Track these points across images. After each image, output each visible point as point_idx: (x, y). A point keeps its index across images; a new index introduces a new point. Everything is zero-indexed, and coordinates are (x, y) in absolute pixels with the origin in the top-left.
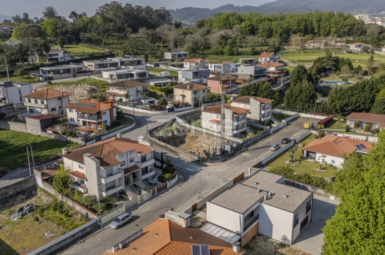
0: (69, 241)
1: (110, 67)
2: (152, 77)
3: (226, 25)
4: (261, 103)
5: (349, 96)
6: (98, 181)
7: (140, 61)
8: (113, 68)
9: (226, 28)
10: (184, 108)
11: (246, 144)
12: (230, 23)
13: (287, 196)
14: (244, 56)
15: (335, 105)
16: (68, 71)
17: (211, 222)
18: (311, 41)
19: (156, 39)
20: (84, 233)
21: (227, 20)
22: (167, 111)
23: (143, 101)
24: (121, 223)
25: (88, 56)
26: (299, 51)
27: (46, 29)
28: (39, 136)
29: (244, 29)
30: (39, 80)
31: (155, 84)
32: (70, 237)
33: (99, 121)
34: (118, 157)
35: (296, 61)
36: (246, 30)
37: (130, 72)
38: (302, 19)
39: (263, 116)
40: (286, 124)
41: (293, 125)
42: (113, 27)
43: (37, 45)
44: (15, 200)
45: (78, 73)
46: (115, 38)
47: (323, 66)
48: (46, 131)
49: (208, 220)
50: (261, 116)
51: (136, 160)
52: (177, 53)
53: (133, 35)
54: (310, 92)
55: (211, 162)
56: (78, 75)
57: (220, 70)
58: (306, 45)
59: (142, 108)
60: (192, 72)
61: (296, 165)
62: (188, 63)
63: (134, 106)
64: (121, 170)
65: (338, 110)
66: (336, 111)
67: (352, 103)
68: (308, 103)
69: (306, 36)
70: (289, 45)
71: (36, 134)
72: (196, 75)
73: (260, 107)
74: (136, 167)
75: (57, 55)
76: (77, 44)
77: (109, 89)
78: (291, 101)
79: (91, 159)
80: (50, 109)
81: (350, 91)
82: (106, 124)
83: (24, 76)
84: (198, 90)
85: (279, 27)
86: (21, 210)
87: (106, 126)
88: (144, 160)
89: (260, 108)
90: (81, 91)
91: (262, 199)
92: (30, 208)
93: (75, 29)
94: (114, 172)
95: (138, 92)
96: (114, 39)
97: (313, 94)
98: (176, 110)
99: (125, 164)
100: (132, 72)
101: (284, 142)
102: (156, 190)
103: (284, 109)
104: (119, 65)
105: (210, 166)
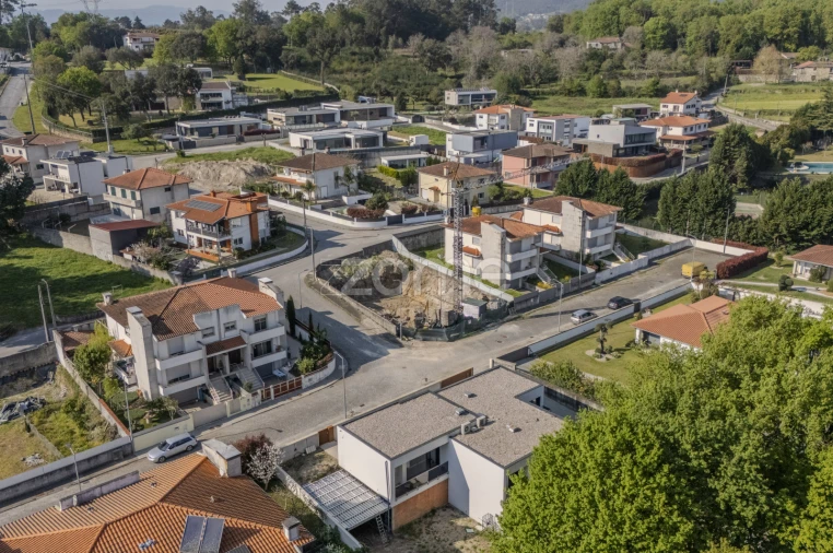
0: (58, 477)
1: (318, 122)
2: (390, 146)
3: (609, 25)
4: (586, 213)
5: (815, 205)
6: (148, 364)
7: (385, 109)
8: (321, 125)
9: (610, 34)
10: (425, 218)
11: (524, 306)
12: (618, 22)
13: (517, 430)
14: (630, 99)
15: (778, 225)
16: (229, 130)
17: (346, 469)
18: (809, 63)
19: (439, 60)
20: (93, 464)
21: (614, 14)
22: (386, 222)
23: (345, 199)
24: (168, 452)
25: (282, 98)
26: (771, 88)
27: (216, 41)
28: (110, 263)
29: (651, 36)
30: (167, 148)
31: (390, 162)
32: (61, 469)
33: (223, 239)
34: (196, 318)
35: (754, 112)
36: (654, 38)
37: (342, 136)
38: (795, 9)
39: (593, 243)
40: (646, 263)
41: (662, 266)
42: (357, 33)
43: (176, 76)
44: (12, 387)
45: (247, 134)
46: (356, 57)
47: (812, 127)
48: (121, 255)
49: (340, 464)
50: (586, 244)
51: (240, 326)
52: (471, 93)
53: (399, 52)
54: (716, 192)
55: (424, 340)
56: (246, 138)
57: (549, 131)
58: (796, 73)
59: (334, 215)
60: (470, 139)
61: (608, 359)
62: (485, 116)
63: (323, 209)
64: (200, 346)
65: (785, 236)
66: (781, 238)
67: (820, 221)
68: (712, 217)
69: (802, 50)
70: (750, 73)
71: (105, 259)
72: (482, 144)
73: (584, 222)
74: (239, 340)
75: (219, 95)
76: (275, 73)
77: (282, 172)
78: (673, 212)
79: (137, 319)
80: (147, 209)
81: (817, 191)
82: (238, 246)
83: (142, 139)
84: (468, 179)
85: (734, 30)
86: (11, 407)
87: (239, 249)
88: (261, 326)
89: (583, 226)
90: (234, 173)
91: (457, 431)
92: (30, 404)
93: (271, 40)
94: (187, 348)
95: (337, 178)
96: (353, 61)
97: (723, 197)
98: (406, 221)
99: (213, 334)
100: (348, 136)
101: (612, 305)
102: (272, 391)
103: (657, 228)
104: (338, 118)
105: (417, 348)
